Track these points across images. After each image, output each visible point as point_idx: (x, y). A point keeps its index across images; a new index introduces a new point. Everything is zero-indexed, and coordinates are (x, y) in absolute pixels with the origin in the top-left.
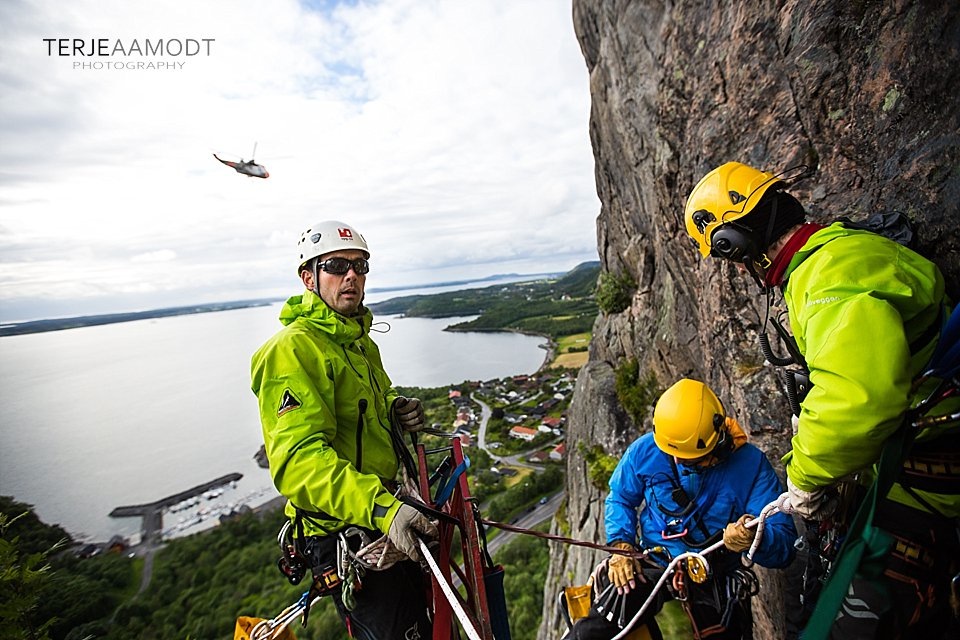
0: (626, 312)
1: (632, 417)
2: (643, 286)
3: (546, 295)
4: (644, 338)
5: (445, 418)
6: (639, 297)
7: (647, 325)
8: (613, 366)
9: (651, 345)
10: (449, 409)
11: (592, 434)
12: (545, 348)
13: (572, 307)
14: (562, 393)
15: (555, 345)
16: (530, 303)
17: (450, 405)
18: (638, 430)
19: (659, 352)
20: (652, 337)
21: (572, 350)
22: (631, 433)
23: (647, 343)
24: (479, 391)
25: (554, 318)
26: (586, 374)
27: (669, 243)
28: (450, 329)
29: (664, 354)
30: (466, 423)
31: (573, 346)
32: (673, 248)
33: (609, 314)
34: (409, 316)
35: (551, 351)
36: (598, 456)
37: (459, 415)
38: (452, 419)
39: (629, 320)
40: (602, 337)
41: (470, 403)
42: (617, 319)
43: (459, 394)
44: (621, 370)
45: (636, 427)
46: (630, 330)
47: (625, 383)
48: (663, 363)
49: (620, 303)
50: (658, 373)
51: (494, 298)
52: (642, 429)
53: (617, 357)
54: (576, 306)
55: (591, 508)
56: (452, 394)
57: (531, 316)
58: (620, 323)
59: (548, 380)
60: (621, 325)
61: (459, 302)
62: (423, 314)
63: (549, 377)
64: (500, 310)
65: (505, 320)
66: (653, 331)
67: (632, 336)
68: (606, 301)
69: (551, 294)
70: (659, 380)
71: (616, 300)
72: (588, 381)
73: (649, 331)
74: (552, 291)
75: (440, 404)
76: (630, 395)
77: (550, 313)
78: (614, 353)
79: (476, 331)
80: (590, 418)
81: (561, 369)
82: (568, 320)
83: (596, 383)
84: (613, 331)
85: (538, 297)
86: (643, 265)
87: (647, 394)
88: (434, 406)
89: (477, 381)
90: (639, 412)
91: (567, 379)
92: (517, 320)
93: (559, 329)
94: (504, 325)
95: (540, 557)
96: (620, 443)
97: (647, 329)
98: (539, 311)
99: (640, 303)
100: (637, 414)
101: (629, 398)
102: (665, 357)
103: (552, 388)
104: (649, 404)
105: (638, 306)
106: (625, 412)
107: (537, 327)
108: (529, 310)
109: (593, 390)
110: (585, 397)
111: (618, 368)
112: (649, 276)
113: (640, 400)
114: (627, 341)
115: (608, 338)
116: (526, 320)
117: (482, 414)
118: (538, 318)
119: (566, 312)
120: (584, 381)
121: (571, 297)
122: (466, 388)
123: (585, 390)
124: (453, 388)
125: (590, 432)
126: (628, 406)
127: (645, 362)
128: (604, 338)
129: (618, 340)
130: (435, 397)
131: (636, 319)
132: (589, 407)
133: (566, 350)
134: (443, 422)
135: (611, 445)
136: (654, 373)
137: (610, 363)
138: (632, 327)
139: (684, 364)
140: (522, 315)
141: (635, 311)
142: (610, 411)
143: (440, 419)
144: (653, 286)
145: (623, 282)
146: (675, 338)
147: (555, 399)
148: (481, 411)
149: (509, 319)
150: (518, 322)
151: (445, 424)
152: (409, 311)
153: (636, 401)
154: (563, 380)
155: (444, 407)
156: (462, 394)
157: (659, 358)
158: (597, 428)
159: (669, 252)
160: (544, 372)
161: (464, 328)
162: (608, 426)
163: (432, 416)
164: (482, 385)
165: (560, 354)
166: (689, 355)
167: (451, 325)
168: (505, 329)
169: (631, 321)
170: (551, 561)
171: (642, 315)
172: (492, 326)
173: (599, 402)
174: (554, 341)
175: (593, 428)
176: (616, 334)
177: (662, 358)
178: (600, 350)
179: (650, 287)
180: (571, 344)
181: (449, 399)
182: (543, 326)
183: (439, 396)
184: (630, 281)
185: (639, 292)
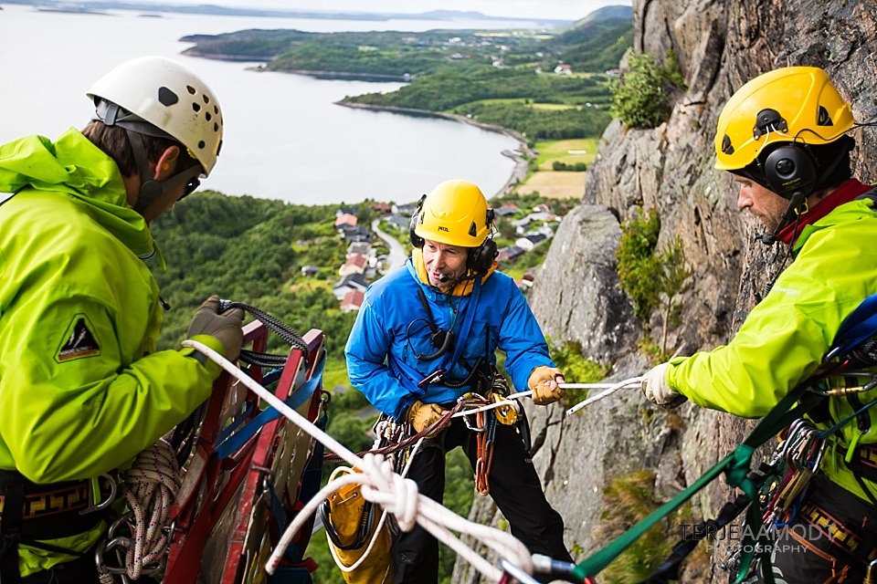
0: (658, 131)
1: (635, 307)
2: (696, 90)
3: (528, 61)
4: (678, 182)
5: (327, 259)
6: (684, 109)
7: (687, 160)
8: (619, 219)
9: (686, 196)
10: (333, 244)
11: (567, 323)
12: (512, 157)
13: (572, 89)
14: (530, 238)
15: (530, 153)
16: (497, 73)
17: (336, 238)
18: (640, 327)
19: (696, 211)
20: (691, 183)
21: (559, 167)
22: (629, 331)
23: (680, 192)
24: (388, 219)
25: (537, 106)
26: (574, 225)
27: (740, 53)
28: (349, 102)
29: (703, 216)
30: (361, 271)
31: (561, 161)
32: (744, 62)
33: (630, 127)
34: (275, 68)
35: (524, 163)
36: (571, 358)
37: (351, 256)
38: (338, 262)
39: (660, 148)
40: (610, 167)
41: (370, 238)
42: (640, 140)
43: (352, 220)
44: (632, 227)
45: (638, 322)
46: (658, 164)
47: (633, 251)
48: (699, 228)
49: (651, 113)
50: (688, 242)
51: (435, 54)
52: (646, 326)
53: (629, 206)
54: (579, 88)
55: (548, 433)
56: (342, 218)
57: (496, 96)
58: (644, 148)
59: (511, 214)
60: (645, 153)
61: (371, 55)
62: (301, 68)
63: (513, 209)
64: (443, 78)
65: (448, 99)
66: (694, 174)
67: (660, 176)
68: (628, 106)
69: (537, 60)
70: (687, 254)
71: (645, 104)
72: (574, 238)
73: (688, 172)
74: (540, 55)
75: (318, 235)
76: (636, 271)
77: (530, 96)
78: (625, 197)
79: (395, 112)
80: (568, 297)
81: (534, 198)
82: (560, 112)
83: (587, 242)
84: (630, 160)
85: (515, 62)
86: (703, 53)
87: (664, 274)
88: (308, 236)
89: (388, 202)
90: (646, 301)
91: (543, 217)
92: (470, 100)
93: (541, 126)
94: (446, 108)
95: (458, 492)
96: (608, 342)
97: (685, 168)
98: (512, 89)
99: (684, 120)
100: (642, 302)
101: (634, 277)
102: (703, 221)
103: (515, 229)
104: (664, 290)
105: (678, 127)
106: (625, 296)
107: (504, 118)
108: (494, 85)
109: (581, 255)
110: (565, 263)
111: (627, 224)
112: (708, 75)
113: (651, 283)
114: (649, 182)
115: (619, 171)
116: (487, 103)
117: (390, 258)
118: (508, 102)
119: (559, 97)
120: (568, 237)
121: (573, 70)
122: (366, 214)
123: (567, 252)
124: (346, 209)
125: (565, 320)
126: (632, 288)
127: (672, 223)
128: (614, 171)
129: (636, 177)
130: (310, 220)
131: (672, 147)
132: (569, 281)
133: (548, 164)
134: (322, 265)
135: (594, 344)
136: (681, 241)
137: (615, 212)
138: (663, 160)
139: (729, 240)
140: (481, 91)
141: (672, 135)
142: (602, 292)
143: (316, 259)
144: (710, 94)
145: (665, 74)
146: (723, 196)
147: (517, 248)
148: (388, 253)
149: (456, 98)
150: (469, 106)
151: (324, 270)
152: (274, 58)
153: (645, 284)
154: (535, 217)
155: (325, 239)
156: (358, 222)
157: (694, 220)
158: (577, 314)
159: (737, 66)
160: (505, 199)
161: (375, 104)
162: (594, 315)
163: (303, 253)
164: (394, 209)
165: (536, 170)
166: (739, 228)
167: (351, 95)
168: (445, 114)
169: (663, 149)
170: (475, 501)
171: (683, 143)
172: (426, 106)
173: (586, 275)
174: (531, 146)
175: (571, 313)
176: (634, 165)
177: (698, 222)
178: (604, 187)
179: (705, 96)
180: (559, 156)
181: (335, 227)
182: (515, 118)
183: (318, 220)
184: (676, 75)
185: (686, 101)
